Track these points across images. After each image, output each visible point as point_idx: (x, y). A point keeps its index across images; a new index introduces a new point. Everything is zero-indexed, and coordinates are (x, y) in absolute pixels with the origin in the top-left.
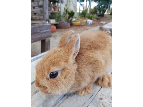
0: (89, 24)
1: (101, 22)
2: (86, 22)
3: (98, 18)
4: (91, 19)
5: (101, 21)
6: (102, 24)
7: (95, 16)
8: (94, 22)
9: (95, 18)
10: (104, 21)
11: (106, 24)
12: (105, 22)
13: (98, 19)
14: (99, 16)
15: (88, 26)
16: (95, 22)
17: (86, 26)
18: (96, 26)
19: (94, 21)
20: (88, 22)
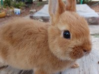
0: (17, 13)
1: (31, 11)
2: (13, 12)
3: (26, 5)
4: (19, 8)
5: (30, 9)
6: (32, 12)
7: (22, 3)
8: (22, 11)
9: (23, 6)
10: (33, 8)
11: (36, 11)
12: (35, 10)
13: (26, 7)
14: (26, 3)
15: (17, 16)
16: (24, 11)
17: (14, 16)
18: (26, 15)
19: (23, 9)
20: (15, 11)
